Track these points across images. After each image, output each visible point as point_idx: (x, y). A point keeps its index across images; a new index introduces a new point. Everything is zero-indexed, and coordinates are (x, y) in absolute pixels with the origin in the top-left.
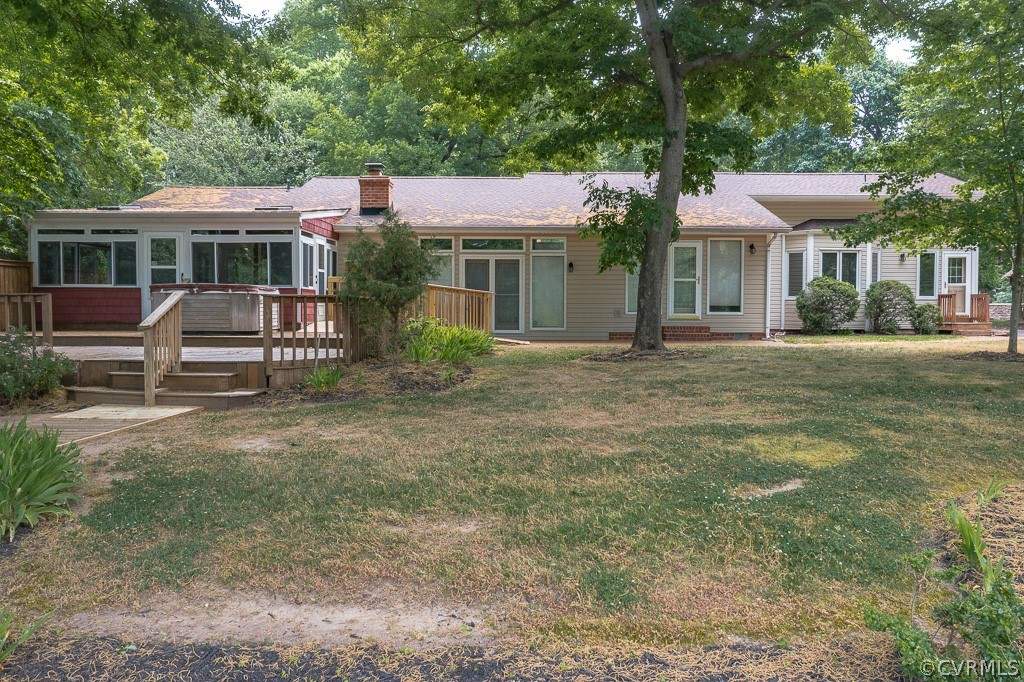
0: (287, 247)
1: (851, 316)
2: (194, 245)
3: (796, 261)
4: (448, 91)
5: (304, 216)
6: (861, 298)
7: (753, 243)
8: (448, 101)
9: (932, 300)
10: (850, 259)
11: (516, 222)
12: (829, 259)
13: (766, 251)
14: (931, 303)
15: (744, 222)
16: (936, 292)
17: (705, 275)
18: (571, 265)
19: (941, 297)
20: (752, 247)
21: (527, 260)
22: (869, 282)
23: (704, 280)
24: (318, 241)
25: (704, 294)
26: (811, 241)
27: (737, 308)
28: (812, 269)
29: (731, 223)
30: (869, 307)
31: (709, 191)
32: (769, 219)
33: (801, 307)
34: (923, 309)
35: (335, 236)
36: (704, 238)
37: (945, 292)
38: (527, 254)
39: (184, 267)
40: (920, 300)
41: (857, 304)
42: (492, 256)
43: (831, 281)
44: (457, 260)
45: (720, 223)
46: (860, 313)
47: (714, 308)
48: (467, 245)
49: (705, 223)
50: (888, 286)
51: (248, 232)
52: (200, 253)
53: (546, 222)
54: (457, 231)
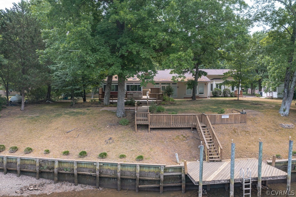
1: (220, 94)
3: (212, 85)
6: (222, 91)
7: (206, 83)
9: (234, 91)
11: (169, 80)
12: (217, 85)
15: (204, 80)
17: (198, 88)
18: (178, 87)
19: (235, 91)
22: (223, 89)
23: (198, 89)
25: (198, 91)
26: (214, 82)
27: (203, 93)
28: (214, 86)
30: (223, 93)
32: (208, 79)
33: (213, 93)
34: (232, 93)
36: (198, 83)
37: (236, 90)
38: (171, 85)
40: (231, 91)
41: (221, 92)
42: (166, 86)
43: (217, 89)
44: (160, 86)
45: (201, 80)
46: (222, 94)
47: (200, 93)
48: (162, 84)
50: (226, 89)
51: (135, 83)
52: (128, 87)
54: (160, 82)
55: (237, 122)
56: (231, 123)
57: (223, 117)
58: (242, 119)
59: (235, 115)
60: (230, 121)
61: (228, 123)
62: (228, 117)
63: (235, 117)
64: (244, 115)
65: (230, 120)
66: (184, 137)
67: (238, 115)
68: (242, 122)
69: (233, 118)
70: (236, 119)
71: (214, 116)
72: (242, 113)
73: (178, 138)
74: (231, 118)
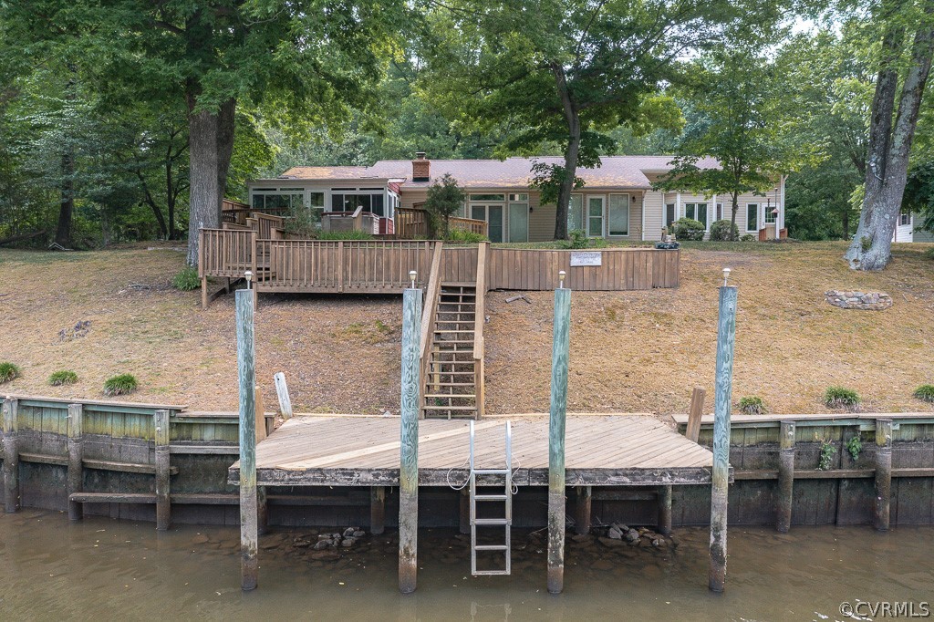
0: (381, 197)
2: (333, 196)
3: (670, 209)
4: (464, 115)
5: (390, 181)
6: (707, 231)
7: (635, 196)
8: (464, 120)
9: (755, 233)
10: (703, 208)
11: (500, 184)
12: (690, 208)
13: (642, 201)
14: (753, 235)
15: (629, 184)
16: (758, 228)
17: (607, 214)
18: (531, 209)
19: (760, 231)
20: (634, 198)
21: (507, 206)
22: (714, 220)
23: (607, 217)
24: (394, 195)
25: (607, 225)
26: (679, 196)
27: (626, 233)
28: (680, 213)
29: (622, 185)
30: (712, 234)
31: (599, 166)
32: (645, 182)
35: (400, 193)
36: (607, 193)
37: (763, 227)
38: (507, 203)
39: (327, 206)
40: (746, 233)
42: (487, 204)
43: (688, 220)
44: (467, 206)
45: (616, 185)
47: (612, 233)
48: (473, 198)
49: (607, 185)
50: (726, 224)
51: (361, 189)
52: (337, 200)
53: (517, 185)
54: (468, 190)
55: (636, 281)
56: (611, 285)
57: (575, 261)
58: (661, 271)
59: (631, 256)
60: (606, 279)
61: (598, 287)
62: (598, 261)
63: (631, 264)
64: (668, 255)
65: (606, 273)
66: (384, 328)
67: (643, 254)
68: (661, 284)
69: (620, 267)
70: (632, 272)
71: (536, 255)
72: (659, 247)
73: (356, 332)
74: (611, 268)
